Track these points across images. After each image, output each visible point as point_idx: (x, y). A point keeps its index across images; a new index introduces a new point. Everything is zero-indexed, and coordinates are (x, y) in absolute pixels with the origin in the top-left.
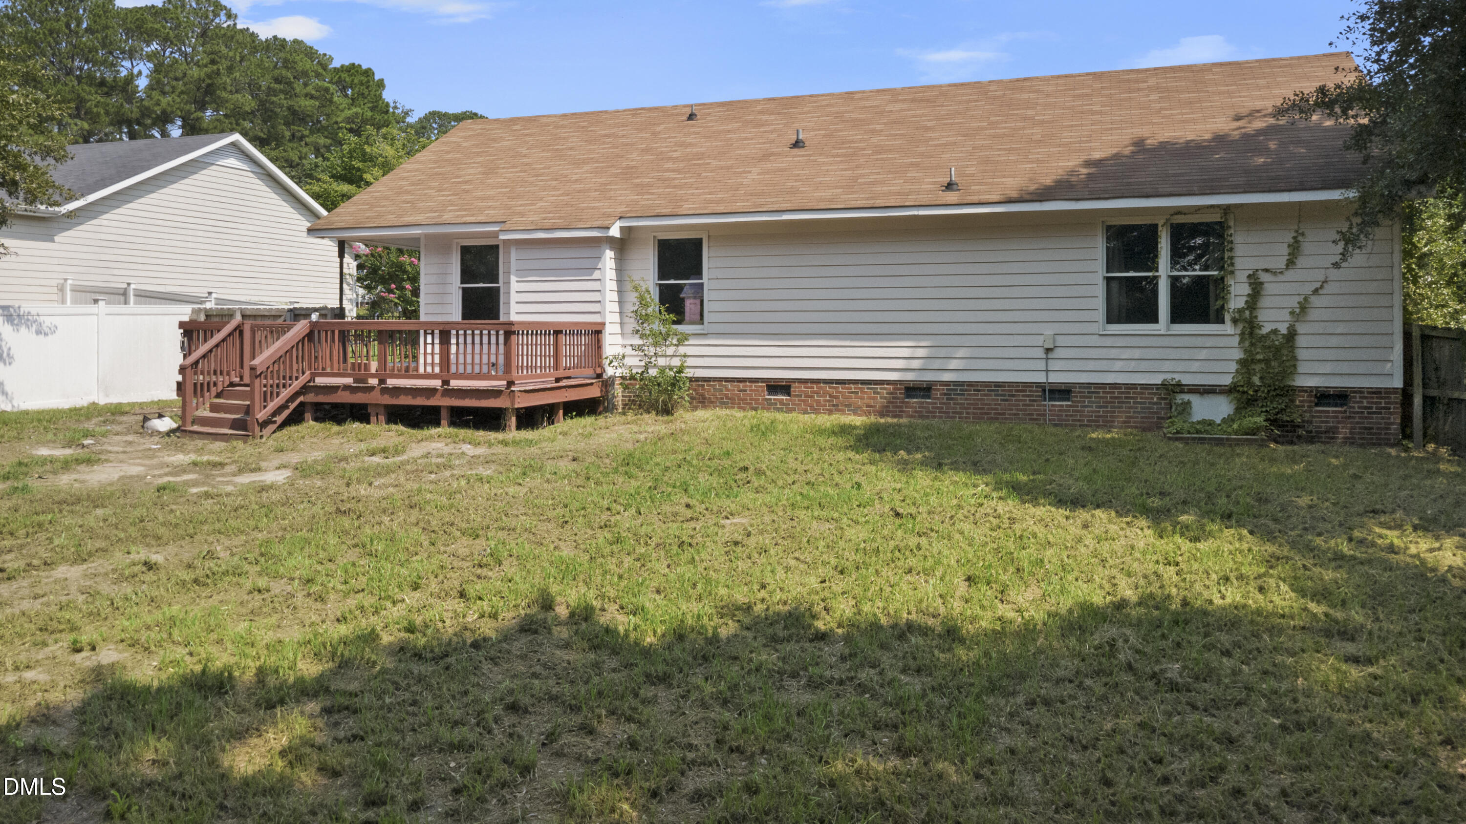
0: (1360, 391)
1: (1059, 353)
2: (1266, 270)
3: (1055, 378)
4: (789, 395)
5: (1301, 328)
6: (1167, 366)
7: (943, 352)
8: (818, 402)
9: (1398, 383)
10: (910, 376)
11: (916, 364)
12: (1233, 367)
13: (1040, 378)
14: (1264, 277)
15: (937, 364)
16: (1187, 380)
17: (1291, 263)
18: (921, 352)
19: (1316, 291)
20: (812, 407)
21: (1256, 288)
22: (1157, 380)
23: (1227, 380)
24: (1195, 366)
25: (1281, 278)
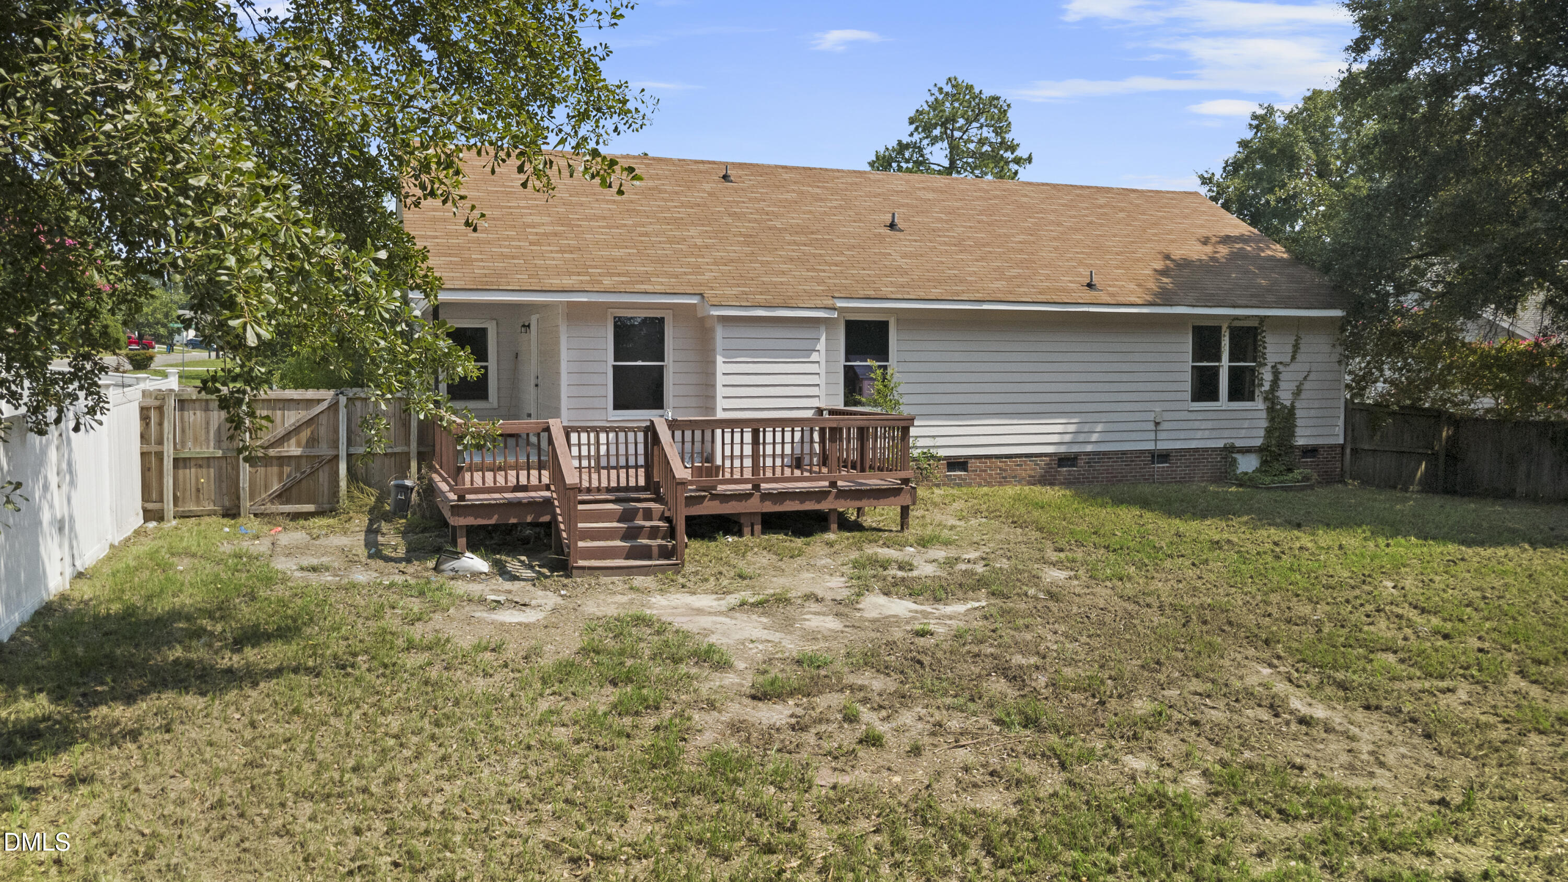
0: (1323, 446)
1: (1164, 426)
2: (1281, 363)
3: (1162, 446)
4: (966, 470)
5: (1297, 405)
6: (1226, 434)
7: (1087, 428)
8: (990, 475)
9: (1341, 441)
10: (1062, 449)
11: (1067, 438)
12: (1262, 433)
13: (1150, 446)
14: (1280, 367)
15: (1081, 438)
16: (1239, 443)
17: (1293, 358)
18: (1072, 428)
19: (1305, 378)
20: (985, 480)
21: (1276, 374)
22: (1220, 444)
23: (1258, 442)
24: (1243, 433)
25: (1288, 369)
